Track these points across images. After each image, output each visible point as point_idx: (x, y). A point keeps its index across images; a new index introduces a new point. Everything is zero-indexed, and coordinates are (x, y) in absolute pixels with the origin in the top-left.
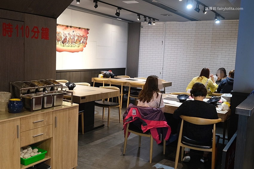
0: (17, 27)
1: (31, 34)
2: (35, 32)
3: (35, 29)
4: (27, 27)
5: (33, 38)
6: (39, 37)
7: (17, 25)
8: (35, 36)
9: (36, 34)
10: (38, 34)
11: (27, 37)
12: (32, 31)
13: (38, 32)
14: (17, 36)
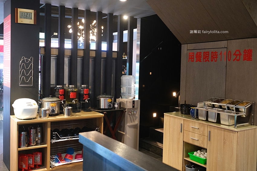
0: (221, 54)
1: (233, 57)
2: (237, 55)
3: (237, 52)
4: (230, 51)
5: (235, 61)
6: (240, 59)
7: (221, 51)
8: (237, 59)
9: (238, 56)
10: (240, 57)
11: (229, 60)
12: (234, 55)
13: (240, 54)
14: (221, 61)
